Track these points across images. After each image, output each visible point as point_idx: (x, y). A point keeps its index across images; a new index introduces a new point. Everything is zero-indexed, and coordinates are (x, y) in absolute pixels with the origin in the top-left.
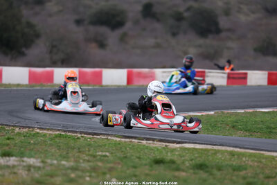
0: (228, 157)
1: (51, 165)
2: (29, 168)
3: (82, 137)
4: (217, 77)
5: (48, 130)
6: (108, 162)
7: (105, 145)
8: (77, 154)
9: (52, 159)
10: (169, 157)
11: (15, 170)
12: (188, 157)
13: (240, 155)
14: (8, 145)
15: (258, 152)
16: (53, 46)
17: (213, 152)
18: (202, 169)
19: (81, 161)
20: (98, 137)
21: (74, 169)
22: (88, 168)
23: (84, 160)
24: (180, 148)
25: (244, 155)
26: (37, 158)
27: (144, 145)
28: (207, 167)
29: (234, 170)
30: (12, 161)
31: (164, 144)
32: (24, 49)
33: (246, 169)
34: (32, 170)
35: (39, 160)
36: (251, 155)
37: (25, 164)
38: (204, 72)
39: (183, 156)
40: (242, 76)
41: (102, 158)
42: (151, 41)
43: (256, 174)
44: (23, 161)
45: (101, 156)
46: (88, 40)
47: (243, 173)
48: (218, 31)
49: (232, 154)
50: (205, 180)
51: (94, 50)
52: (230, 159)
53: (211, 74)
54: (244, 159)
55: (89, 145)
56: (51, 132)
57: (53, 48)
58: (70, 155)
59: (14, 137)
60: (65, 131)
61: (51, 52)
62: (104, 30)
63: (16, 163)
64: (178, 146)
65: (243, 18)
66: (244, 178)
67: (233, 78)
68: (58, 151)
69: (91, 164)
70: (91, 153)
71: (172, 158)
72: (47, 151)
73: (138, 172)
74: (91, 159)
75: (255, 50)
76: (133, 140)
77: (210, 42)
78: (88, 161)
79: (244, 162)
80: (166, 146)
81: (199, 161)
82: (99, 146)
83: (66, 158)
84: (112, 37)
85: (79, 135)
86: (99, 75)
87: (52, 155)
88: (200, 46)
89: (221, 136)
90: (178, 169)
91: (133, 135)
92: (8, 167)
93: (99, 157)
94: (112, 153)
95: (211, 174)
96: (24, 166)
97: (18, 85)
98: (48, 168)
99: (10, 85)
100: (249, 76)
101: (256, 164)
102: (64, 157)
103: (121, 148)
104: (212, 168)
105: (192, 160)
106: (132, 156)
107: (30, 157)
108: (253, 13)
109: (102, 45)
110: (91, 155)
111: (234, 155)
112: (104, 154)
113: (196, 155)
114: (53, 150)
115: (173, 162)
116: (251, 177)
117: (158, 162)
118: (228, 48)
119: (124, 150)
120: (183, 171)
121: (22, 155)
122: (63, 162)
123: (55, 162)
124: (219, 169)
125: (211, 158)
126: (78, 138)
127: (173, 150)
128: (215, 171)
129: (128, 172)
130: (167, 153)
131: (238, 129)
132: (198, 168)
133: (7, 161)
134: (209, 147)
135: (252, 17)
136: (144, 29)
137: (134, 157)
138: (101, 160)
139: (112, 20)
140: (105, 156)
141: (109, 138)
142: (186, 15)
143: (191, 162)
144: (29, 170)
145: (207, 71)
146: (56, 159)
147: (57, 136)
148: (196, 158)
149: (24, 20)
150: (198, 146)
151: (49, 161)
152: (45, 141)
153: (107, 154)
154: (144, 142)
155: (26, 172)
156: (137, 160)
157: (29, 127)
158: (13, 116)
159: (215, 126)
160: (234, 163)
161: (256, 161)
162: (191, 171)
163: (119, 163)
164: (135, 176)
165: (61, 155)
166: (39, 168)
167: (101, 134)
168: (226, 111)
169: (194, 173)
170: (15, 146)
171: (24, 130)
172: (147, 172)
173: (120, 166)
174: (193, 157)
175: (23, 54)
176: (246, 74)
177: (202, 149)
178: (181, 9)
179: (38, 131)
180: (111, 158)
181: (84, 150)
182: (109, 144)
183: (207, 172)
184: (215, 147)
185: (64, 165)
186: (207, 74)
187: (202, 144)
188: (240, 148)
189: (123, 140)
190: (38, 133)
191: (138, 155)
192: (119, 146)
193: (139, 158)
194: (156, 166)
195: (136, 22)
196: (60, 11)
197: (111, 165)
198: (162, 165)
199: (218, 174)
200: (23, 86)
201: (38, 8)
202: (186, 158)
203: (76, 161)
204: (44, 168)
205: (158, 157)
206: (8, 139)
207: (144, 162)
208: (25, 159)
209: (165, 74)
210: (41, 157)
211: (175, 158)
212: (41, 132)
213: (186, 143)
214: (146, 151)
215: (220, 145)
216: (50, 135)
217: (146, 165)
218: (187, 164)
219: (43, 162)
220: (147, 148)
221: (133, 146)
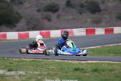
0: (107, 65)
1: (30, 74)
2: (20, 76)
3: (43, 61)
4: (100, 31)
5: (28, 58)
6: (55, 71)
7: (53, 64)
8: (41, 69)
9: (30, 71)
10: (81, 67)
11: (14, 77)
12: (89, 66)
13: (112, 64)
14: (10, 66)
15: (120, 62)
16: (28, 22)
17: (100, 64)
18: (96, 72)
19: (43, 71)
20: (50, 60)
21: (40, 75)
22: (46, 74)
23: (44, 71)
24: (86, 63)
25: (114, 64)
26: (23, 71)
27: (70, 63)
28: (98, 70)
29: (110, 71)
30: (13, 73)
31: (79, 61)
32: (15, 24)
33: (115, 70)
34: (22, 76)
35: (25, 72)
36: (117, 64)
37: (18, 74)
38: (94, 29)
39: (87, 66)
40: (111, 30)
41: (52, 69)
42: (70, 17)
43: (120, 72)
44: (17, 73)
45: (51, 68)
46: (43, 18)
47: (114, 72)
48: (100, 11)
49: (109, 64)
50: (97, 76)
51: (46, 22)
52: (108, 67)
53: (98, 30)
54: (114, 66)
55: (46, 64)
56: (29, 59)
57: (28, 23)
58: (38, 69)
59: (13, 63)
60: (35, 59)
61: (27, 24)
62: (50, 13)
63: (14, 74)
64: (85, 62)
65: (110, 4)
66: (114, 74)
67: (108, 31)
68: (32, 67)
69: (47, 72)
70: (47, 67)
71: (83, 67)
72: (28, 68)
73: (68, 74)
74: (47, 70)
75: (117, 18)
76: (65, 61)
77: (97, 16)
78: (46, 71)
79: (114, 67)
80: (80, 62)
81: (94, 68)
82: (50, 64)
83: (36, 70)
84: (54, 16)
85: (41, 60)
86: (49, 33)
87: (30, 69)
88: (92, 18)
89: (104, 57)
90: (85, 72)
91: (65, 59)
92: (11, 76)
93: (50, 69)
94: (56, 67)
95: (100, 73)
96: (18, 75)
97: (14, 40)
98: (28, 75)
99: (10, 40)
100: (114, 30)
101: (119, 68)
102: (35, 70)
103: (60, 64)
104: (100, 71)
105: (91, 68)
106: (65, 67)
107: (21, 71)
108: (115, 2)
109: (49, 20)
110: (47, 68)
111: (109, 65)
112: (53, 67)
113: (93, 66)
114: (30, 67)
115: (83, 69)
116: (118, 74)
117: (77, 70)
118: (105, 18)
119: (61, 65)
120: (88, 73)
121: (17, 70)
122: (35, 72)
123: (31, 72)
124: (104, 71)
125: (99, 67)
126: (41, 61)
127: (83, 64)
128: (101, 72)
129: (64, 75)
130: (80, 65)
131: (111, 53)
132: (94, 71)
133: (11, 73)
134: (99, 62)
135: (114, 4)
136: (67, 12)
137: (66, 68)
138: (51, 70)
139: (53, 9)
140: (53, 68)
141: (55, 60)
142: (85, 4)
143: (91, 69)
144: (20, 77)
145: (96, 28)
146: (32, 71)
147: (32, 61)
148: (93, 67)
149: (15, 11)
150: (94, 62)
151: (29, 72)
152: (26, 64)
153: (54, 67)
154: (70, 61)
155: (19, 78)
156: (67, 69)
157: (19, 58)
158: (12, 53)
159: (101, 52)
160: (110, 68)
161: (119, 67)
162: (91, 73)
163: (59, 71)
164: (67, 76)
165: (34, 69)
166: (25, 75)
167: (51, 59)
168: (105, 46)
169: (93, 74)
170: (14, 66)
171: (17, 59)
172: (72, 74)
173: (60, 73)
174: (92, 67)
175: (15, 26)
176: (113, 29)
177: (95, 63)
178: (83, 2)
179: (23, 59)
180: (56, 69)
181: (44, 66)
182: (55, 63)
183: (98, 72)
184: (101, 62)
185: (35, 74)
186: (96, 30)
187: (95, 60)
188: (112, 61)
189: (61, 61)
190: (23, 60)
191: (68, 67)
192: (59, 64)
193: (68, 68)
194: (76, 72)
195: (64, 9)
196: (30, 6)
197: (56, 72)
198: (78, 71)
199: (103, 73)
200: (16, 40)
201: (20, 6)
202: (89, 67)
203: (40, 71)
204: (27, 75)
205: (76, 67)
206: (11, 63)
207: (70, 70)
208: (18, 72)
209: (77, 31)
210: (25, 71)
211: (84, 67)
212: (25, 59)
213: (88, 60)
214: (71, 65)
215: (103, 61)
216: (29, 61)
217: (71, 71)
218: (89, 70)
219: (26, 73)
220: (71, 64)
221: (65, 63)
